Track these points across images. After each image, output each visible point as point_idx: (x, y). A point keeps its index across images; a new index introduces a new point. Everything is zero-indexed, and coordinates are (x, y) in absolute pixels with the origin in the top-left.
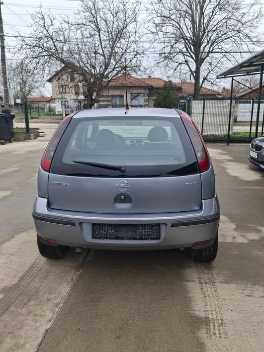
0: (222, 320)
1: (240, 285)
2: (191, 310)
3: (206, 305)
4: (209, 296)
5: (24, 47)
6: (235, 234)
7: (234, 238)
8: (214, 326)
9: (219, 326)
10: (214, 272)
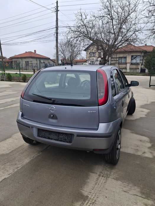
0: (95, 201)
1: (124, 183)
2: (82, 190)
3: (93, 189)
4: (99, 184)
5: (70, 32)
6: (147, 150)
7: (144, 153)
8: (88, 202)
9: (91, 204)
10: (114, 171)
